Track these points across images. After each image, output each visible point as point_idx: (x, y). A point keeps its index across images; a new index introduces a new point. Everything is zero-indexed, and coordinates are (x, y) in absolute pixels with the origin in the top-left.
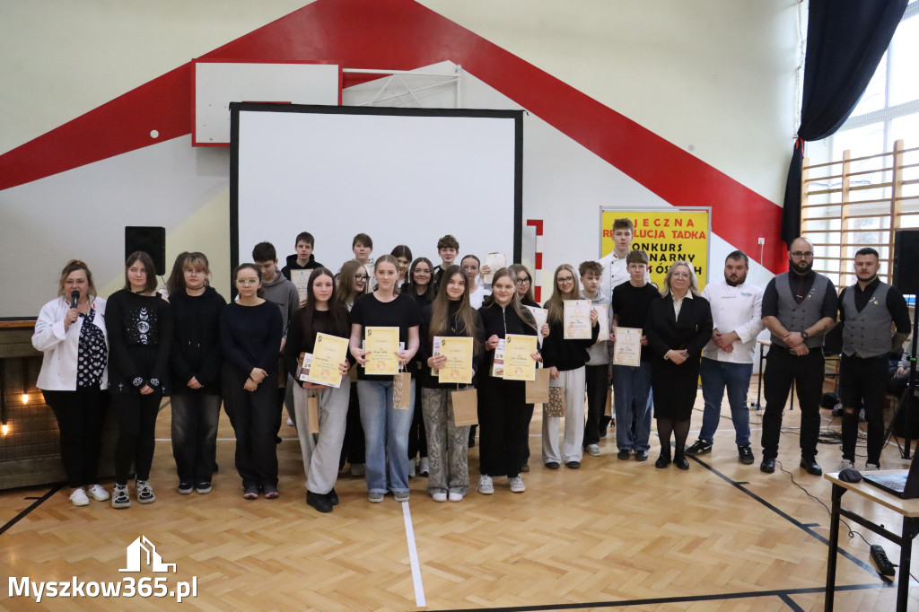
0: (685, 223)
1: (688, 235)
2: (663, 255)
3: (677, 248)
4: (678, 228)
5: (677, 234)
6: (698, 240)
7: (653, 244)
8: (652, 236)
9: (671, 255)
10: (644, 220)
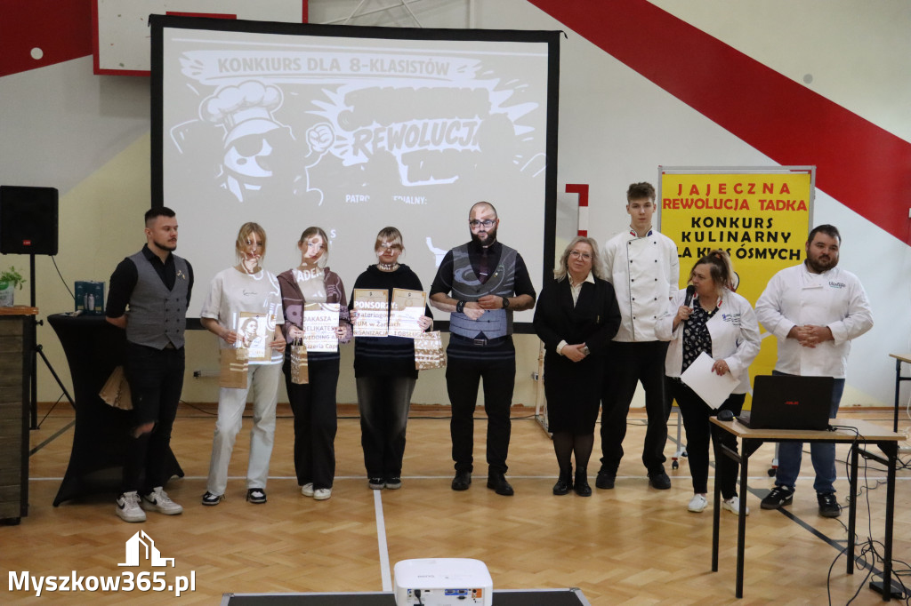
0: (777, 189)
1: (781, 205)
2: (746, 233)
3: (765, 224)
4: (768, 196)
5: (766, 204)
6: (796, 212)
7: (732, 219)
8: (731, 208)
9: (757, 233)
10: (720, 185)
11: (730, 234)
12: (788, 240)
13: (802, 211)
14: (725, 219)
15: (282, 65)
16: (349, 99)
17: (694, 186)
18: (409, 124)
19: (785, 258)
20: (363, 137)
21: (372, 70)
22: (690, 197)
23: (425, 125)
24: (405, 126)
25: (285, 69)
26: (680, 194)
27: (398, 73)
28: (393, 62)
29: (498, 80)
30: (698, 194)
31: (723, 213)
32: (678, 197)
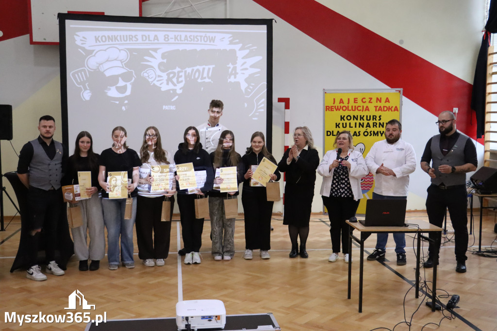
0: (383, 100)
1: (385, 109)
2: (368, 123)
3: (378, 118)
4: (379, 104)
5: (378, 108)
6: (393, 112)
7: (361, 116)
8: (360, 110)
9: (374, 123)
10: (355, 99)
11: (360, 124)
13: (396, 111)
14: (357, 116)
15: (128, 39)
16: (163, 56)
17: (341, 99)
18: (195, 68)
20: (171, 75)
21: (175, 41)
22: (339, 105)
23: (204, 69)
24: (193, 70)
25: (130, 41)
26: (334, 103)
27: (189, 42)
28: (186, 36)
29: (241, 45)
30: (343, 103)
31: (356, 113)
32: (333, 105)
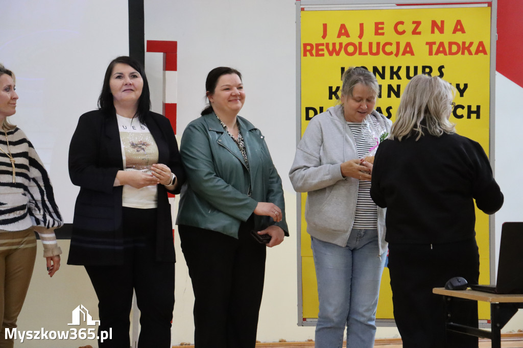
0: (449, 27)
1: (454, 49)
3: (436, 73)
4: (437, 37)
5: (435, 48)
6: (474, 56)
7: (392, 68)
8: (391, 53)
10: (377, 24)
11: (390, 88)
12: (465, 94)
13: (481, 54)
14: (384, 68)
17: (343, 26)
19: (461, 117)
22: (338, 41)
26: (324, 37)
30: (348, 36)
31: (381, 61)
32: (324, 41)
